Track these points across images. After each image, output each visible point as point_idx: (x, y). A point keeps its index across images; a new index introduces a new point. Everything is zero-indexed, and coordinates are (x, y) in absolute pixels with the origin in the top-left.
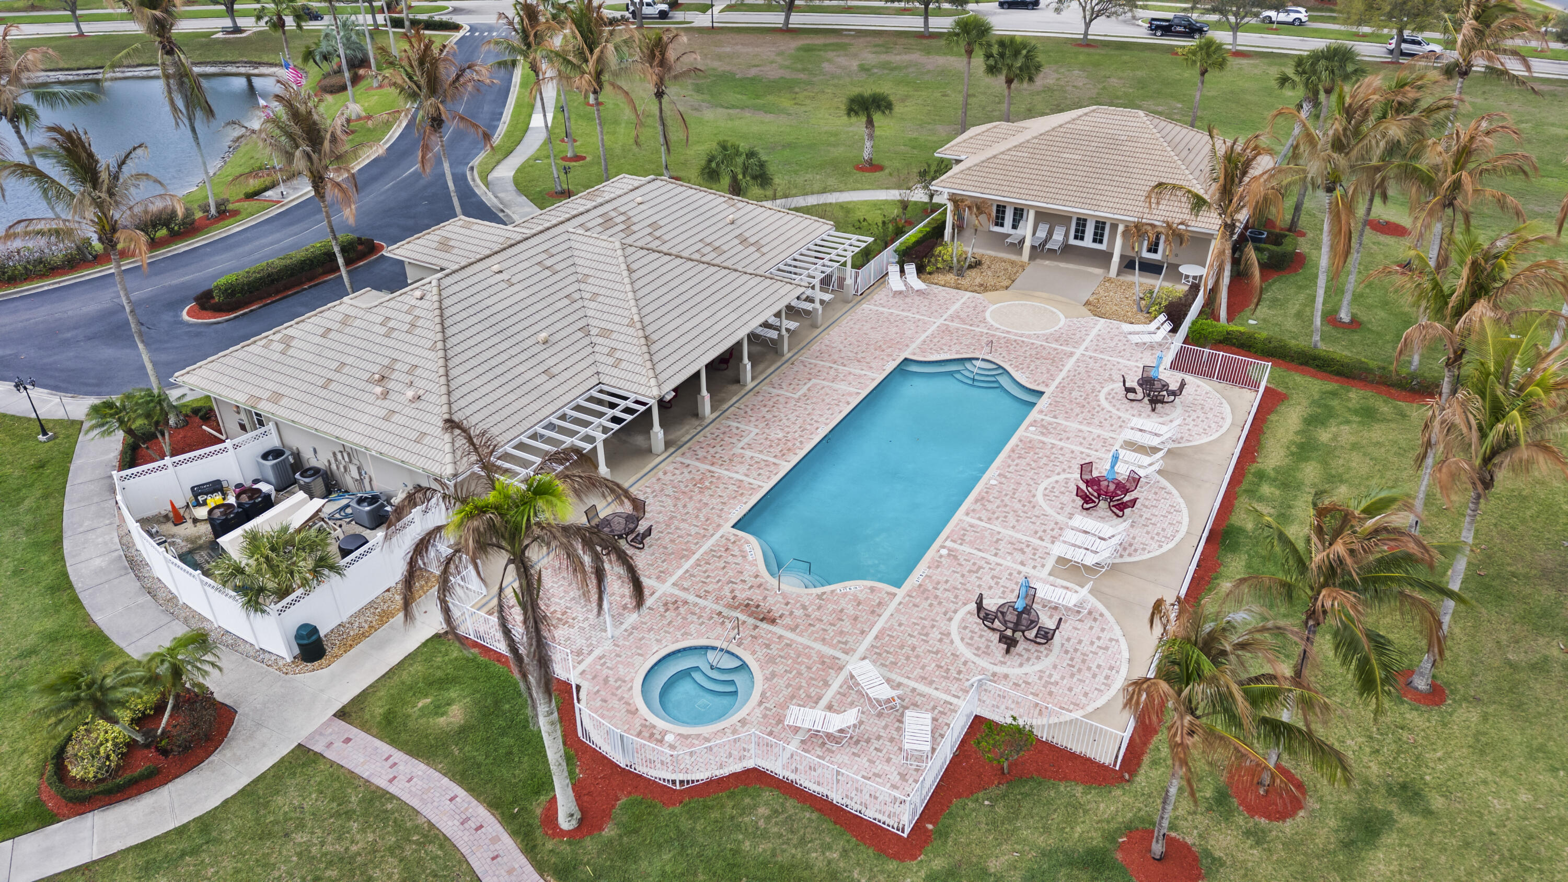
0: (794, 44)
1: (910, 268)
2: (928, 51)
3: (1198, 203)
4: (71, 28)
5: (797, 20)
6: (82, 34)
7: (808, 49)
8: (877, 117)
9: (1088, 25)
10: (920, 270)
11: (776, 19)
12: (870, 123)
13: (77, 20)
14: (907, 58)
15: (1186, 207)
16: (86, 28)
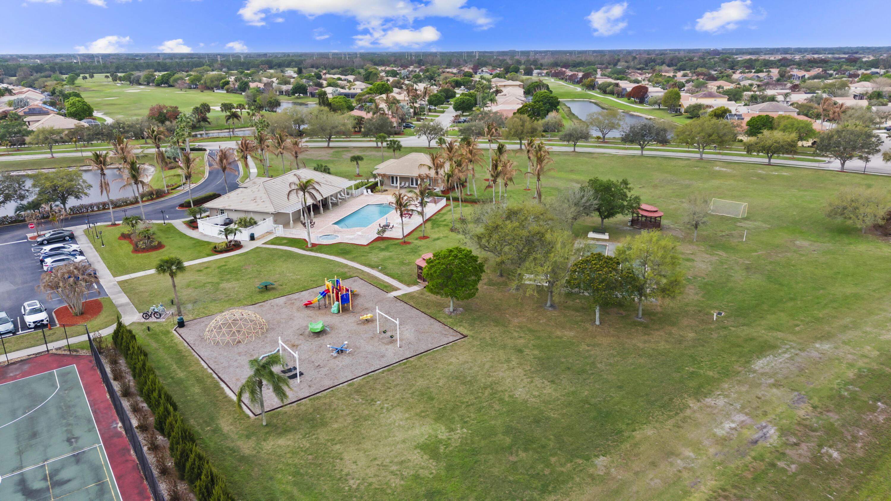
0: (332, 151)
1: (369, 190)
2: (378, 151)
3: (430, 168)
4: (49, 156)
5: (331, 144)
6: (53, 157)
7: (336, 152)
8: (359, 162)
9: (429, 142)
10: (372, 192)
11: (326, 144)
12: (357, 163)
13: (52, 153)
14: (370, 153)
15: (427, 168)
16: (55, 155)
